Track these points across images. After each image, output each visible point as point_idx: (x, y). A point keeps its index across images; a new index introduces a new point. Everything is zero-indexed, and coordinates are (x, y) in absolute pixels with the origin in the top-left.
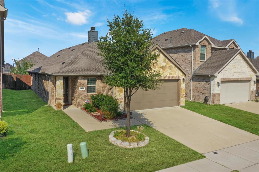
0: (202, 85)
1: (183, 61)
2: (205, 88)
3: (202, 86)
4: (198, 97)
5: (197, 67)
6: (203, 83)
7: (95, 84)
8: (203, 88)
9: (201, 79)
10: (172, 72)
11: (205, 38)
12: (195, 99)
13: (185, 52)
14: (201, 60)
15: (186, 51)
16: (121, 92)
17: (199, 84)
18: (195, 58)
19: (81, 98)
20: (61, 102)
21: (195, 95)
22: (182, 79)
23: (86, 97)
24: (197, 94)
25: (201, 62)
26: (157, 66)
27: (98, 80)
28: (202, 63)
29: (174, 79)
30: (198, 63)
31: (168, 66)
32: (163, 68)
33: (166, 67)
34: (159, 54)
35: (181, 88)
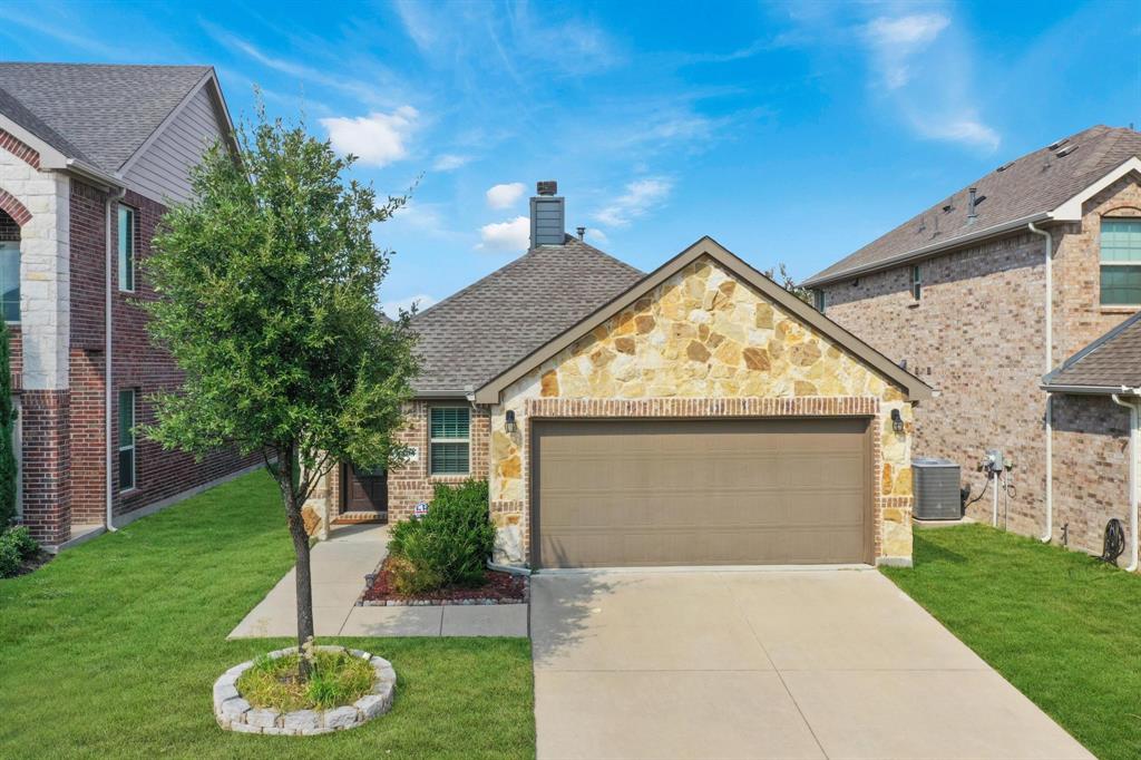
0: (1092, 452)
1: (1011, 312)
2: (1107, 469)
3: (1095, 457)
4: (1076, 521)
5: (1080, 348)
6: (1100, 440)
7: (467, 436)
8: (1098, 468)
9: (1090, 418)
10: (819, 376)
11: (1129, 174)
12: (1065, 535)
13: (1017, 261)
14: (1102, 301)
15: (1024, 259)
16: (512, 476)
17: (1080, 446)
18: (1060, 293)
19: (401, 493)
20: (315, 508)
21: (1064, 508)
22: (889, 416)
23: (422, 493)
24: (1072, 505)
25: (1103, 313)
26: (713, 351)
27: (477, 419)
28: (1116, 321)
29: (827, 413)
30: (1082, 324)
31: (786, 349)
32: (756, 359)
33: (775, 351)
34: (728, 289)
35: (881, 464)
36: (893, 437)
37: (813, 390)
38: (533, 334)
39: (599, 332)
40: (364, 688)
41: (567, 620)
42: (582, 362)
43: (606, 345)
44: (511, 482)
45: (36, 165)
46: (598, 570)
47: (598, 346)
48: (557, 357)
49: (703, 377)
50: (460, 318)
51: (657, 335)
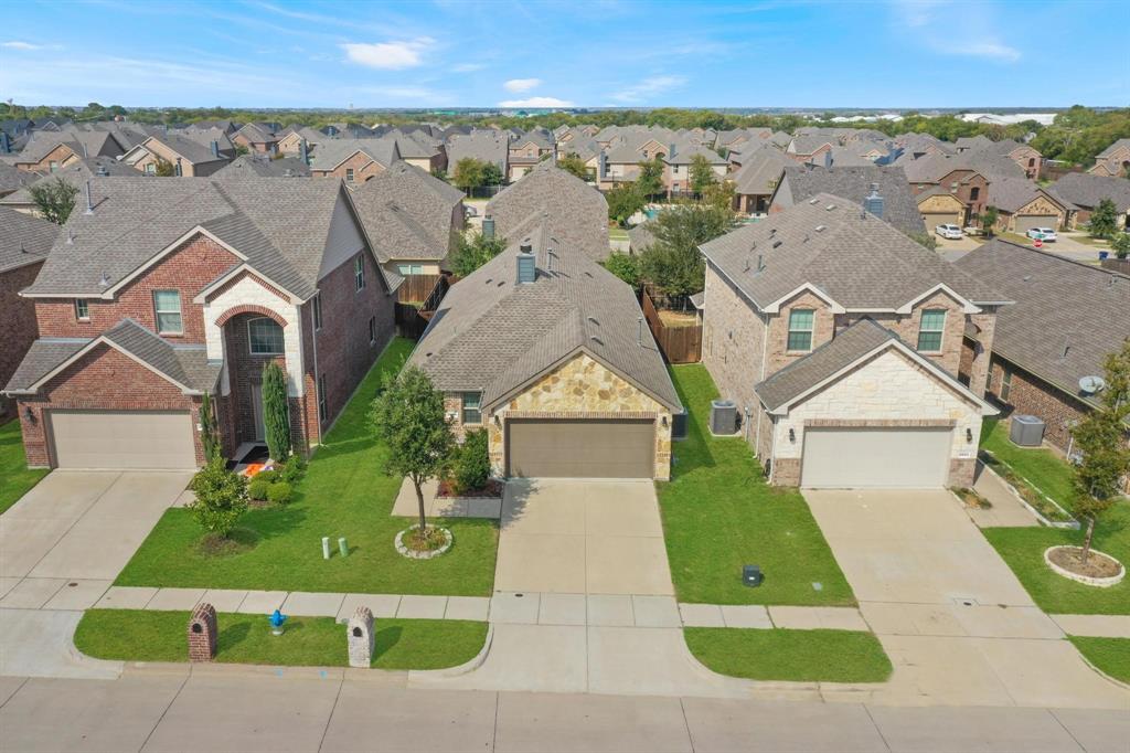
5: (776, 372)
10: (631, 402)
14: (787, 350)
16: (498, 442)
23: (460, 432)
25: (787, 355)
26: (585, 391)
28: (794, 360)
29: (634, 417)
30: (776, 361)
31: (617, 391)
32: (604, 395)
33: (612, 391)
34: (592, 365)
35: (657, 439)
36: (663, 429)
37: (628, 408)
38: (513, 351)
39: (536, 383)
40: (442, 542)
41: (515, 508)
42: (528, 396)
43: (539, 388)
44: (498, 444)
45: (289, 302)
46: (535, 479)
47: (534, 389)
48: (517, 395)
49: (580, 402)
50: (478, 339)
51: (560, 385)
